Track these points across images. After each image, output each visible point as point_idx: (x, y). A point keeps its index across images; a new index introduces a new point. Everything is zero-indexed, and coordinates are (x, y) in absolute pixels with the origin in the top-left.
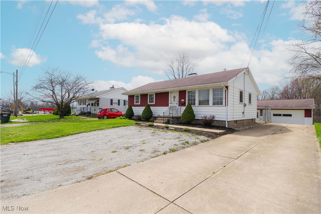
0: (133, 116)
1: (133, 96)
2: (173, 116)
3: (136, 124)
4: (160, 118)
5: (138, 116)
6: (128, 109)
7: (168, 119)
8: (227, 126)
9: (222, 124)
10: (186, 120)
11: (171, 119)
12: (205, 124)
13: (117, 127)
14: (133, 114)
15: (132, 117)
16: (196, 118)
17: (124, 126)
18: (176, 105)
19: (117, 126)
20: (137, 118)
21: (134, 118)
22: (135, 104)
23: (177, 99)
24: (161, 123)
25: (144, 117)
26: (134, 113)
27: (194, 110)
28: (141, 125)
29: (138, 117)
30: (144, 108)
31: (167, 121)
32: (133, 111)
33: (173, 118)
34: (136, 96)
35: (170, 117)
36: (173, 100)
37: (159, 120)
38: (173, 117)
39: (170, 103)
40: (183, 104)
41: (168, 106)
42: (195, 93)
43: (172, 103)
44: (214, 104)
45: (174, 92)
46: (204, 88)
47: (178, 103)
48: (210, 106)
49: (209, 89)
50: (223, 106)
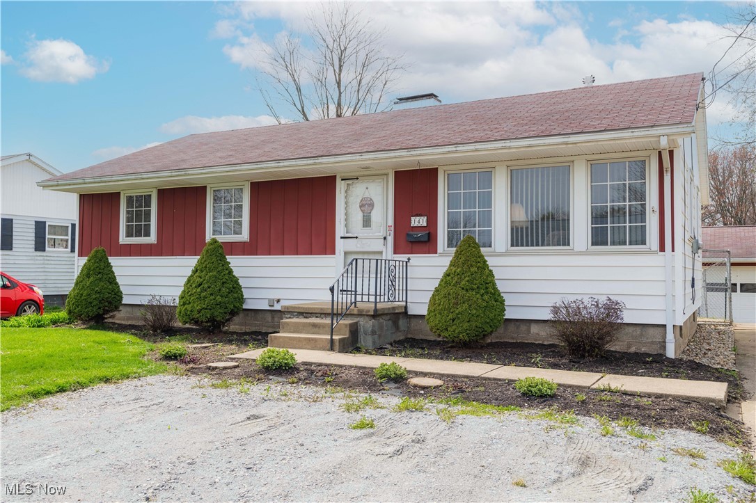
0: (116, 308)
1: (111, 199)
2: (379, 306)
3: (169, 357)
4: (295, 320)
5: (150, 307)
6: (87, 272)
7: (351, 325)
8: (671, 353)
9: (644, 340)
10: (466, 325)
11: (367, 324)
12: (570, 343)
13: (62, 390)
14: (118, 295)
15: (107, 312)
16: (509, 314)
17: (107, 380)
18: (377, 245)
19: (61, 381)
20: (146, 320)
21: (120, 317)
22: (123, 239)
23: (383, 214)
24: (313, 345)
25: (196, 315)
26: (122, 288)
27: (497, 274)
28: (209, 368)
29: (149, 316)
30: (192, 261)
31: (346, 334)
32: (119, 280)
33: (376, 315)
34: (130, 200)
35: (361, 314)
36: (361, 223)
37: (297, 328)
38: (376, 310)
39: (342, 238)
40: (422, 239)
41: (334, 253)
42: (488, 184)
43: (357, 237)
44: (599, 238)
45: (364, 176)
46: (540, 161)
47: (392, 233)
48: (575, 250)
49: (568, 164)
50: (650, 252)
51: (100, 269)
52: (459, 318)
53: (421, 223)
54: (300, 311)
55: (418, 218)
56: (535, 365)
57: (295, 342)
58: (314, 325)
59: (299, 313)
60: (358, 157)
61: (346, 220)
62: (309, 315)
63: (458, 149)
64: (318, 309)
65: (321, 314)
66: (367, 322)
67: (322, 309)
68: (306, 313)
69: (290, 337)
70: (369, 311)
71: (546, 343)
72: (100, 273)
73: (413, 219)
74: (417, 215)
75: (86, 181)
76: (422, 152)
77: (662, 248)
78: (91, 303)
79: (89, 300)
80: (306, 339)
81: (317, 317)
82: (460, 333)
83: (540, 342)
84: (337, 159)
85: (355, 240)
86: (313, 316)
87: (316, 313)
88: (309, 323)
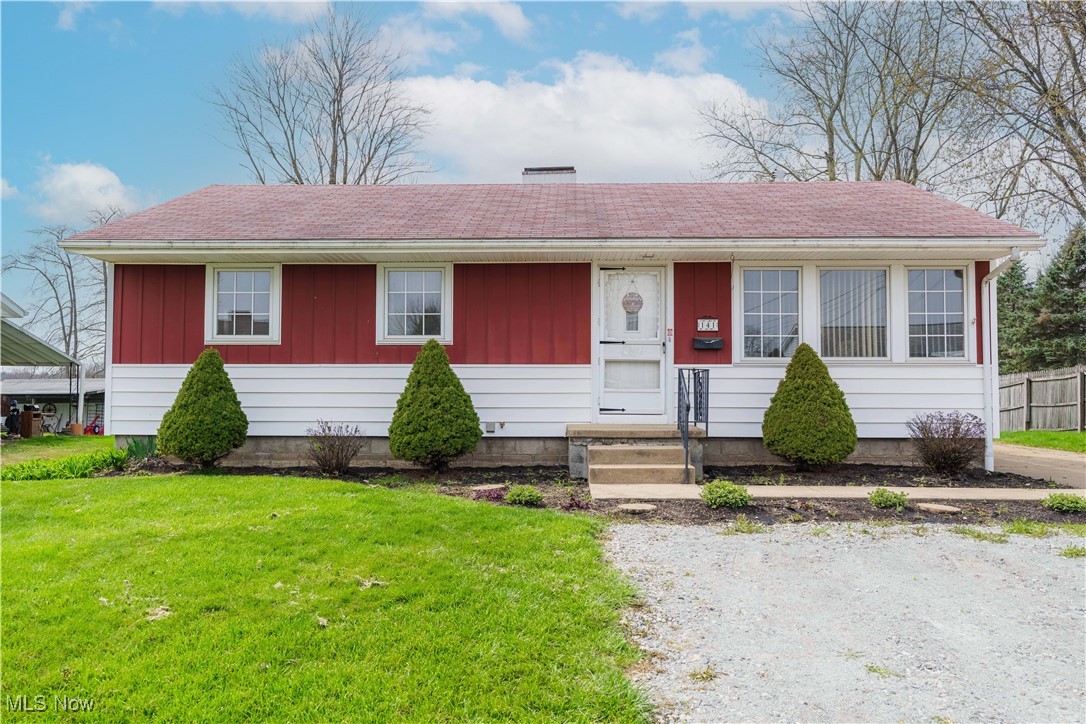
0: (237, 443)
8: (991, 466)
11: (695, 449)
22: (213, 338)
23: (663, 315)
24: (658, 477)
36: (624, 323)
39: (601, 342)
40: (716, 347)
41: (588, 361)
42: (795, 284)
43: (623, 343)
44: (917, 350)
45: (633, 266)
46: (854, 263)
47: (672, 338)
48: (894, 361)
49: (884, 268)
50: (968, 365)
51: (221, 382)
52: (829, 437)
53: (711, 327)
54: (594, 436)
55: (706, 322)
56: (918, 484)
57: (631, 475)
58: (641, 453)
59: (594, 438)
60: (664, 244)
61: (607, 320)
62: (611, 441)
63: (797, 243)
64: (627, 432)
65: (628, 439)
66: (695, 446)
67: (632, 433)
68: (605, 438)
69: (623, 470)
70: (700, 433)
71: (858, 463)
72: (221, 388)
73: (700, 322)
74: (705, 317)
75: (174, 245)
76: (751, 243)
77: (980, 360)
78: (218, 435)
79: (216, 431)
80: (647, 470)
81: (623, 443)
82: (831, 454)
83: (852, 462)
84: (634, 244)
85: (621, 346)
86: (617, 443)
87: (621, 438)
88: (634, 451)
